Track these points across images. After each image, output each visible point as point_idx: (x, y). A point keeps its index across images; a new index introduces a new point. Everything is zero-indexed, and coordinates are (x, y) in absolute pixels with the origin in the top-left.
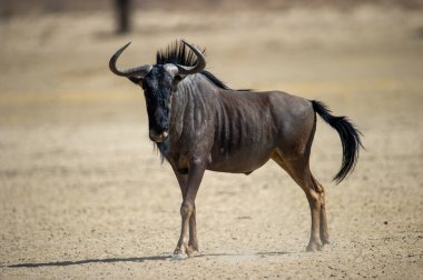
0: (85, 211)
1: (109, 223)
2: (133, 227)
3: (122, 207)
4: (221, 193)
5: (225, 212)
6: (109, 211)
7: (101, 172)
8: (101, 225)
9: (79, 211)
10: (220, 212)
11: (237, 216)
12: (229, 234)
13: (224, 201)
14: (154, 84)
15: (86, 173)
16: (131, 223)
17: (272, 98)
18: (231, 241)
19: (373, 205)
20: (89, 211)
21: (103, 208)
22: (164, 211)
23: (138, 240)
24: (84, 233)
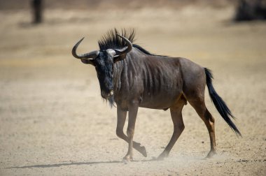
0: (14, 135)
1: (29, 143)
2: (43, 145)
3: (37, 133)
4: (99, 124)
5: (102, 136)
6: (29, 135)
7: (24, 110)
8: (23, 144)
9: (10, 136)
10: (98, 136)
11: (109, 138)
12: (104, 150)
13: (102, 128)
14: (102, 62)
15: (14, 111)
16: (43, 143)
17: (181, 61)
18: (106, 154)
19: (195, 131)
20: (16, 135)
21: (24, 133)
22: (63, 135)
23: (47, 153)
24: (13, 149)
